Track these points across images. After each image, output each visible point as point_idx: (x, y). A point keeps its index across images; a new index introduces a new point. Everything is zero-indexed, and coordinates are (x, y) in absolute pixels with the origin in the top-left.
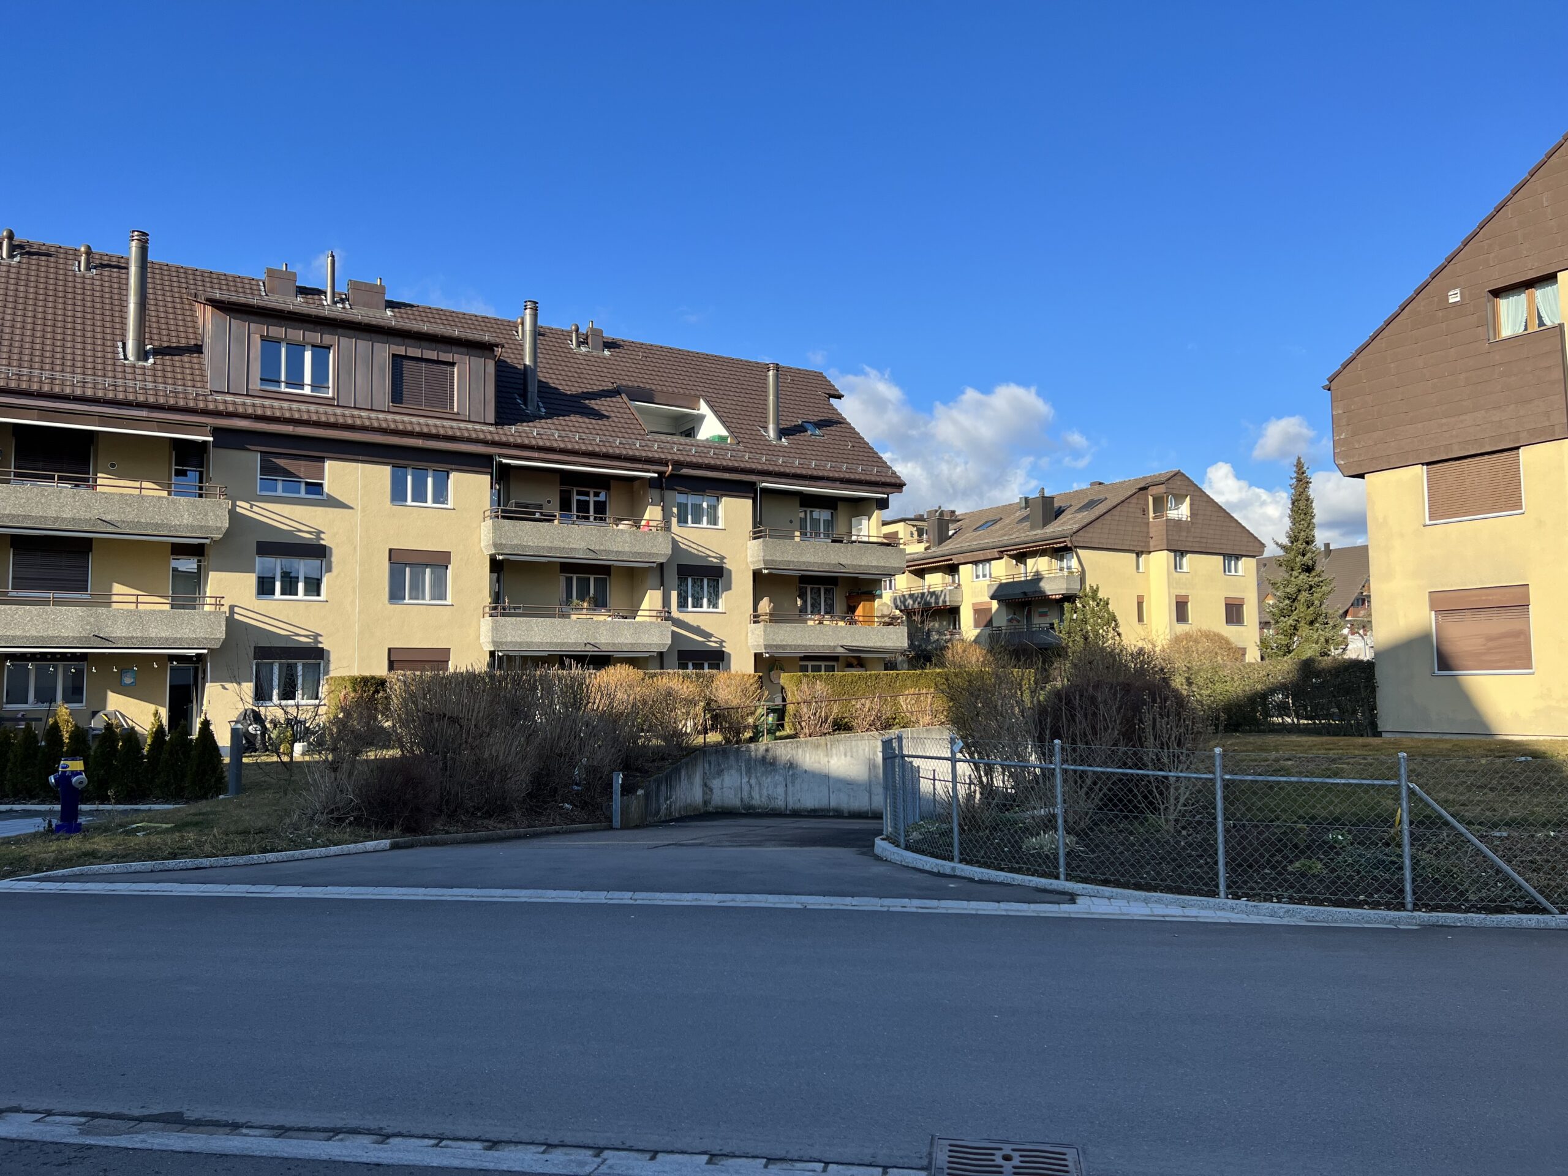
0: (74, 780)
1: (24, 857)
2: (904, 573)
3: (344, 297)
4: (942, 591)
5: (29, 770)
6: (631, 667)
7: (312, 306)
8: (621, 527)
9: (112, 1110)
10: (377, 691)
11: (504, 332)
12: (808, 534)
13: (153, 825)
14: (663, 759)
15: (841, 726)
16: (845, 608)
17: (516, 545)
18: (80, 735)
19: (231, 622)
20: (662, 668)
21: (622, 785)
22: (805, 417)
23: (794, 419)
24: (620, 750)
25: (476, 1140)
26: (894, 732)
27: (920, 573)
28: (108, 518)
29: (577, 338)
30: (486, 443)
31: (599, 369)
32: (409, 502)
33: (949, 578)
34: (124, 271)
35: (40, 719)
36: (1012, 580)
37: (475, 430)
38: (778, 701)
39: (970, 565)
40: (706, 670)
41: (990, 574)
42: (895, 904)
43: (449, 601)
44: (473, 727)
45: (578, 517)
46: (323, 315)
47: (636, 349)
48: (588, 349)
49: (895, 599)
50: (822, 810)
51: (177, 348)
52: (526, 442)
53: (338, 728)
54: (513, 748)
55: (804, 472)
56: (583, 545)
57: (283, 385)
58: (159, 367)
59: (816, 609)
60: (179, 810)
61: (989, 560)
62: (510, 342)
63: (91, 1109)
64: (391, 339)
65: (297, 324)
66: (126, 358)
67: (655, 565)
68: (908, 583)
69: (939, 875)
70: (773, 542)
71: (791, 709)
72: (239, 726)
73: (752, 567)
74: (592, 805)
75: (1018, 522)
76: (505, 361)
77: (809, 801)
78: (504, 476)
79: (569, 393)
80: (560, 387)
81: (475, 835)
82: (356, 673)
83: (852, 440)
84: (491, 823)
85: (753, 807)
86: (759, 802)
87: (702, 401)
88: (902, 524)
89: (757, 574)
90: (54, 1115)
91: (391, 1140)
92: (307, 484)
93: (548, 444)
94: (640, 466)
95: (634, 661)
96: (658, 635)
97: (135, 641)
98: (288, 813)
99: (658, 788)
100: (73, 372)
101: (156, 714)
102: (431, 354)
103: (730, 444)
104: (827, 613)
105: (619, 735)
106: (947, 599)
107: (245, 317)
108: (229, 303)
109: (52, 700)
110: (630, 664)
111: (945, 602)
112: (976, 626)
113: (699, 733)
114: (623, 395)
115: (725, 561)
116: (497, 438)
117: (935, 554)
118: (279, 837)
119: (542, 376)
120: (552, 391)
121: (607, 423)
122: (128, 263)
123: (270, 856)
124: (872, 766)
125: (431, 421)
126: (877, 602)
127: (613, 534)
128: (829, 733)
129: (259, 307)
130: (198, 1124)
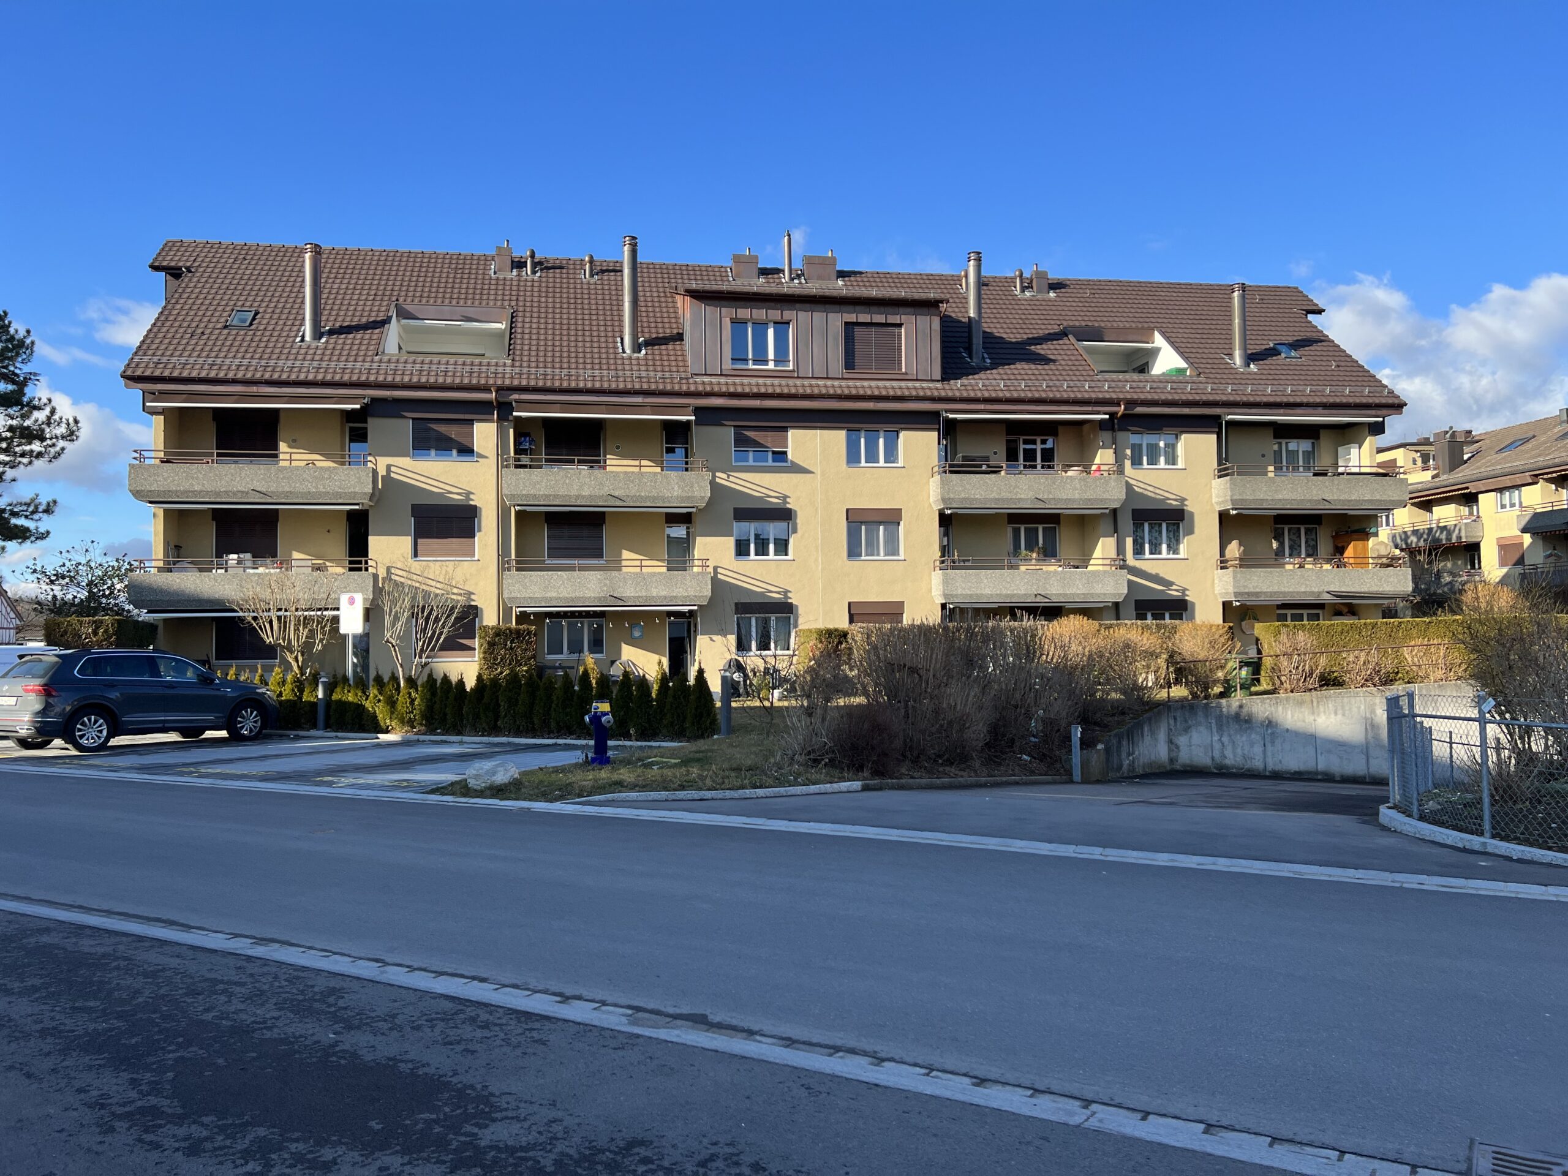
0: (603, 719)
1: (570, 784)
2: (1405, 506)
3: (800, 272)
4: (1455, 525)
5: (568, 710)
6: (1085, 618)
7: (772, 285)
8: (1070, 473)
9: (651, 1006)
10: (840, 643)
11: (949, 287)
12: (1284, 469)
13: (664, 760)
14: (1123, 713)
15: (1329, 681)
16: (1331, 549)
17: (964, 499)
18: (605, 681)
19: (716, 583)
20: (1118, 618)
21: (1081, 739)
22: (1278, 338)
23: (1264, 342)
24: (1076, 703)
25: (965, 1075)
26: (1398, 689)
27: (1426, 505)
28: (616, 494)
29: (1022, 282)
30: (933, 399)
31: (1044, 312)
32: (863, 464)
33: (1464, 510)
34: (619, 274)
35: (573, 668)
36: (1551, 509)
37: (923, 388)
38: (1252, 653)
39: (1493, 494)
40: (1168, 621)
41: (1521, 503)
42: (1410, 881)
43: (902, 557)
44: (931, 676)
45: (1025, 467)
46: (782, 292)
47: (1083, 287)
48: (1033, 294)
49: (1394, 536)
50: (1309, 773)
51: (664, 338)
52: (972, 394)
53: (812, 676)
54: (970, 699)
55: (1278, 400)
56: (1031, 495)
57: (750, 362)
58: (650, 357)
59: (1294, 551)
60: (683, 747)
61: (1518, 487)
62: (954, 296)
63: (636, 1003)
64: (843, 308)
65: (759, 304)
66: (624, 352)
67: (1107, 511)
68: (1410, 517)
69: (1464, 850)
70: (1241, 480)
71: (1267, 662)
72: (728, 674)
73: (1218, 508)
74: (1051, 758)
75: (1557, 440)
76: (950, 316)
77: (1292, 762)
78: (951, 431)
79: (1014, 340)
80: (1004, 336)
81: (938, 781)
82: (821, 625)
83: (1336, 359)
84: (953, 770)
85: (1226, 767)
86: (1233, 762)
87: (1156, 333)
88: (1402, 450)
89: (1223, 516)
90: (607, 1005)
91: (886, 1064)
92: (774, 453)
93: (994, 395)
94: (1090, 409)
95: (1088, 612)
96: (1112, 584)
97: (640, 600)
98: (772, 753)
99: (1119, 742)
100: (585, 369)
101: (660, 662)
102: (880, 318)
103: (1190, 376)
104: (1308, 555)
105: (1076, 688)
106: (1463, 534)
107: (717, 302)
108: (704, 292)
109: (581, 651)
110: (1085, 615)
111: (1459, 537)
112: (1502, 564)
113: (1162, 687)
114: (1070, 337)
115: (1186, 503)
116: (943, 394)
117: (1445, 483)
118: (766, 775)
119: (986, 327)
120: (998, 341)
121: (1053, 367)
122: (622, 267)
123: (760, 792)
124: (1371, 725)
125: (881, 384)
126: (1371, 542)
127: (1062, 481)
128: (1315, 689)
129: (729, 293)
130: (719, 1027)
